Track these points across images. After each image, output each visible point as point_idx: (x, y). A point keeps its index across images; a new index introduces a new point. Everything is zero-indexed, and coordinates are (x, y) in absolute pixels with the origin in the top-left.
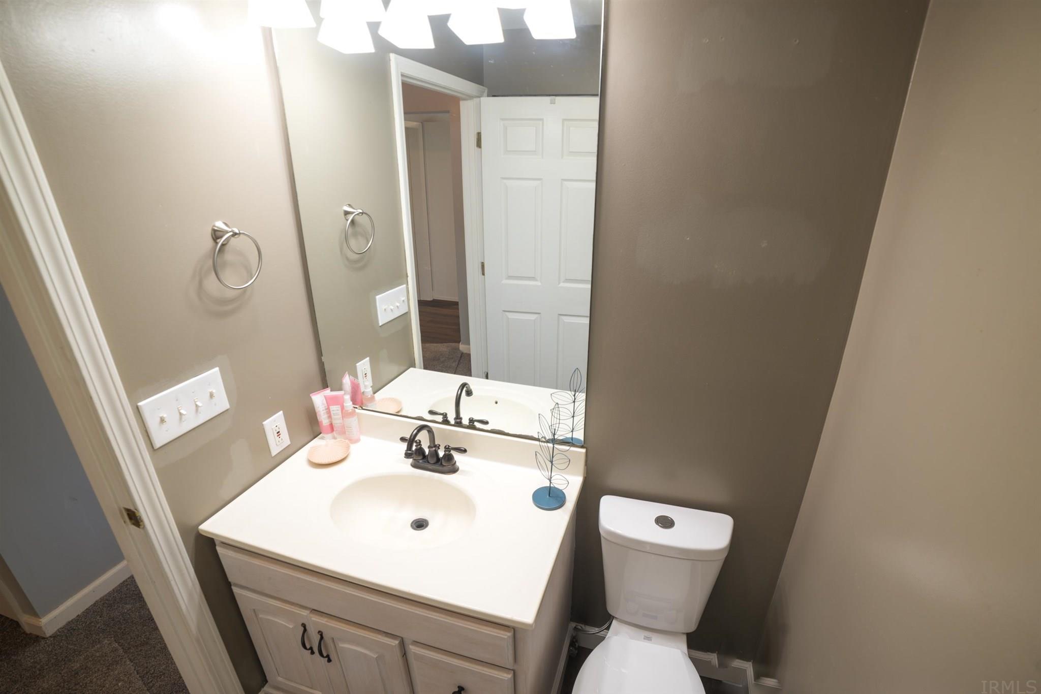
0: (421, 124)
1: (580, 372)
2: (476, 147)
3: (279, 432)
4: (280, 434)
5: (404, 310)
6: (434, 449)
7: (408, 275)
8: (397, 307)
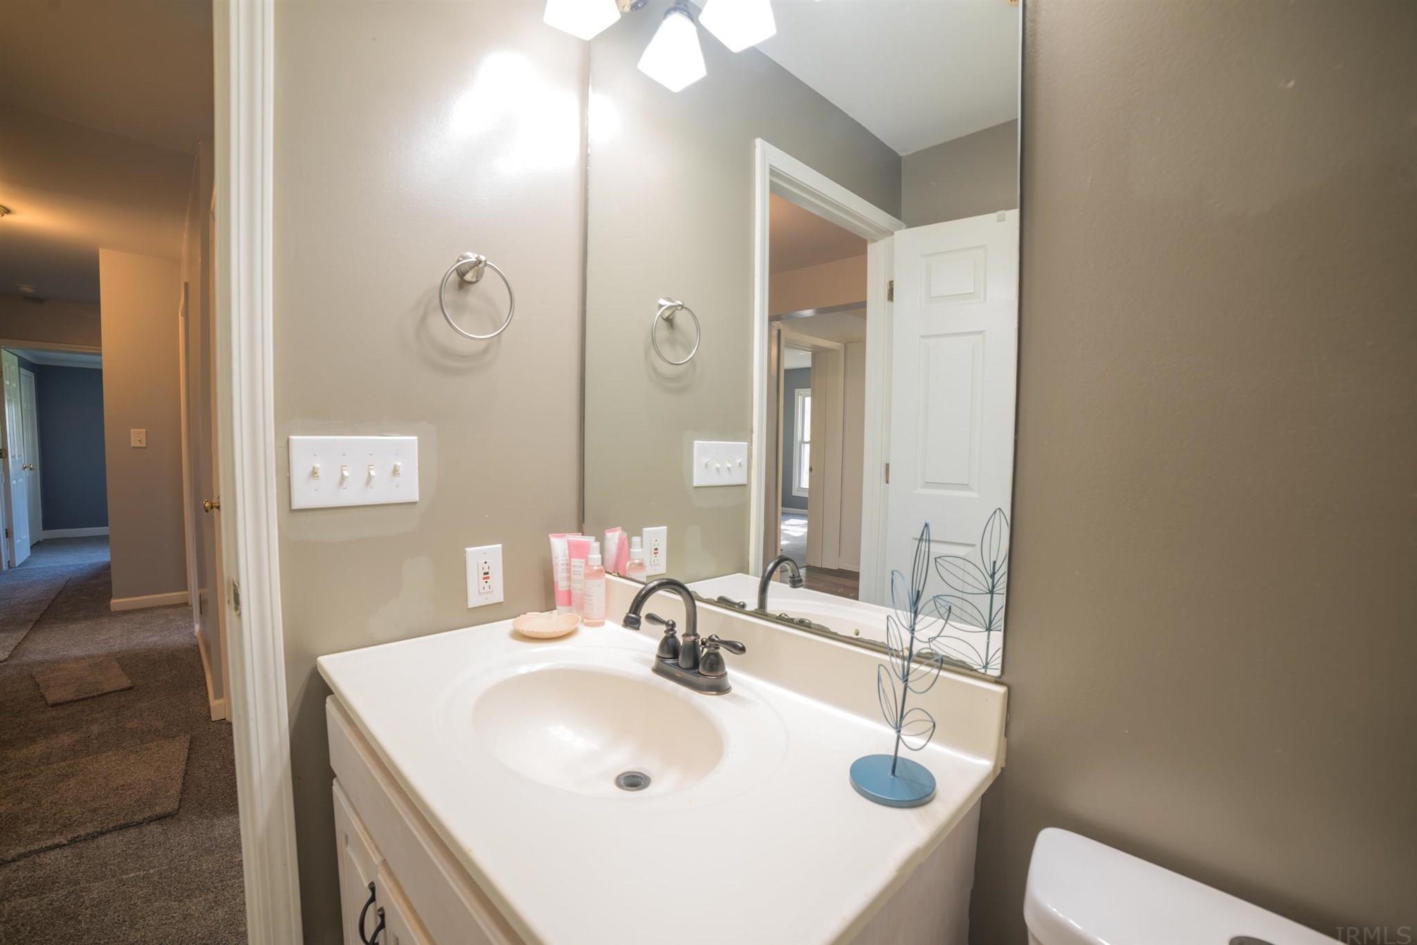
0: (843, 346)
1: (1004, 514)
2: (886, 300)
3: (487, 573)
4: (488, 578)
5: (740, 479)
6: (692, 638)
7: (754, 430)
8: (729, 468)
